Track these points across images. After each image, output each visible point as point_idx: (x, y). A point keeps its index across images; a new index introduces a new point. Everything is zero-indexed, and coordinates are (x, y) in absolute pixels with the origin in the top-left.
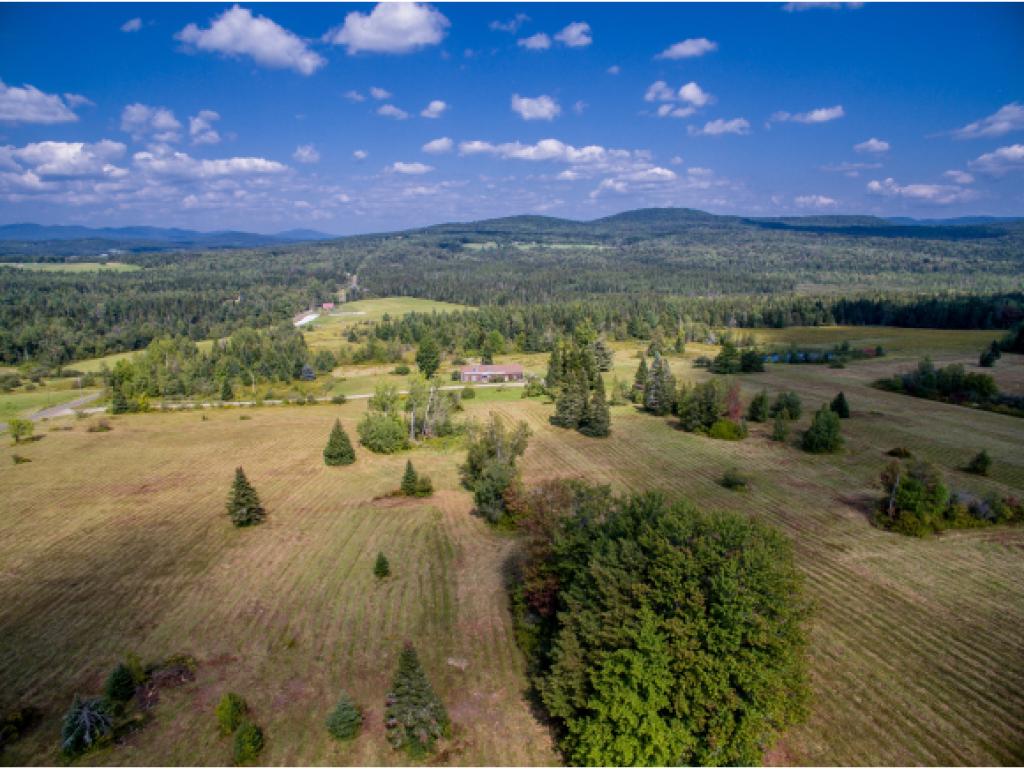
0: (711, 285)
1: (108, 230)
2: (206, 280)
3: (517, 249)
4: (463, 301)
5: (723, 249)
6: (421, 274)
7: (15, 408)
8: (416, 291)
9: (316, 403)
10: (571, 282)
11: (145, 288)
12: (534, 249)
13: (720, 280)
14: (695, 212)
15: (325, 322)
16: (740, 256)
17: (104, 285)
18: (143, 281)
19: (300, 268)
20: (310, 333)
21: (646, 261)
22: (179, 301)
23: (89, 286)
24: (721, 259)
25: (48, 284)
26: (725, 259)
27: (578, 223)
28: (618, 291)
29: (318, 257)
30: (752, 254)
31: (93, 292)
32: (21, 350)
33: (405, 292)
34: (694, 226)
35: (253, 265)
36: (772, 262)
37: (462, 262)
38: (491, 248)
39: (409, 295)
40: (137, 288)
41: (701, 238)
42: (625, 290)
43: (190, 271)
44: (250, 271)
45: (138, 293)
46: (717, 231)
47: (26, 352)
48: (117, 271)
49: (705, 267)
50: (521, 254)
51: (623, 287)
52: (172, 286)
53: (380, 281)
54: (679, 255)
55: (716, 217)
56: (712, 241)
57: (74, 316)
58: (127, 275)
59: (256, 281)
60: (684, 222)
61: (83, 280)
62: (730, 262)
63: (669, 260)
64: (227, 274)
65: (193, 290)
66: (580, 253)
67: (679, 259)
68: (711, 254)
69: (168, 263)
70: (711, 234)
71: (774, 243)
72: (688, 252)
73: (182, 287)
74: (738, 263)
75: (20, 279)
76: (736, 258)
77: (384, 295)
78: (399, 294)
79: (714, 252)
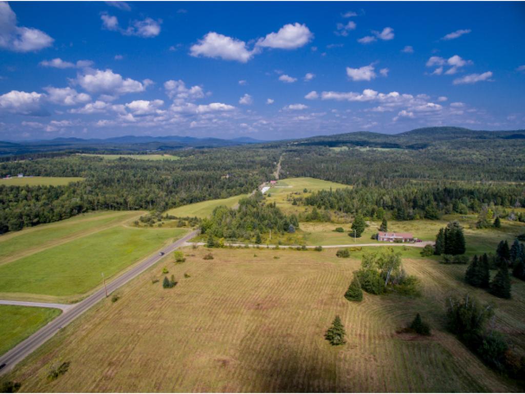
0: (482, 175)
1: (160, 138)
2: (210, 165)
3: (359, 151)
4: (341, 181)
5: (484, 151)
6: (314, 166)
7: (162, 238)
8: (314, 175)
9: (307, 250)
10: (396, 171)
11: (185, 168)
12: (369, 151)
13: (488, 172)
14: (459, 129)
15: (274, 191)
16: (496, 156)
17: (166, 167)
18: (182, 165)
19: (252, 159)
20: (270, 198)
21: (435, 159)
22: (202, 177)
23: (161, 168)
24: (483, 158)
25: (146, 167)
26: (486, 158)
27: (390, 136)
28: (425, 177)
29: (259, 154)
30: (503, 154)
31: (162, 170)
32: (148, 203)
33: (308, 175)
34: (460, 137)
35: (229, 157)
36: (520, 159)
37: (332, 157)
38: (345, 150)
39: (310, 176)
40: (181, 169)
41: (466, 145)
42: (428, 177)
43: (202, 160)
44: (228, 161)
45: (181, 171)
46: (476, 140)
47: (150, 204)
48: (170, 160)
49: (474, 163)
50: (362, 153)
51: (427, 175)
52: (196, 168)
53: (294, 168)
54: (454, 155)
55: (474, 132)
56: (474, 147)
57: (160, 184)
58: (175, 162)
59: (233, 166)
60: (453, 134)
61: (157, 164)
62: (490, 159)
63: (449, 158)
64: (219, 162)
65: (205, 170)
66: (396, 154)
67: (455, 158)
68: (476, 155)
69: (190, 155)
70: (473, 142)
71: (518, 148)
72: (460, 153)
73: (200, 169)
74: (495, 160)
75: (135, 164)
76: (493, 157)
77: (297, 176)
78: (305, 176)
79: (478, 153)
